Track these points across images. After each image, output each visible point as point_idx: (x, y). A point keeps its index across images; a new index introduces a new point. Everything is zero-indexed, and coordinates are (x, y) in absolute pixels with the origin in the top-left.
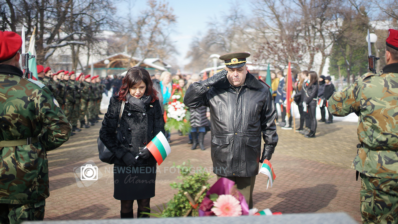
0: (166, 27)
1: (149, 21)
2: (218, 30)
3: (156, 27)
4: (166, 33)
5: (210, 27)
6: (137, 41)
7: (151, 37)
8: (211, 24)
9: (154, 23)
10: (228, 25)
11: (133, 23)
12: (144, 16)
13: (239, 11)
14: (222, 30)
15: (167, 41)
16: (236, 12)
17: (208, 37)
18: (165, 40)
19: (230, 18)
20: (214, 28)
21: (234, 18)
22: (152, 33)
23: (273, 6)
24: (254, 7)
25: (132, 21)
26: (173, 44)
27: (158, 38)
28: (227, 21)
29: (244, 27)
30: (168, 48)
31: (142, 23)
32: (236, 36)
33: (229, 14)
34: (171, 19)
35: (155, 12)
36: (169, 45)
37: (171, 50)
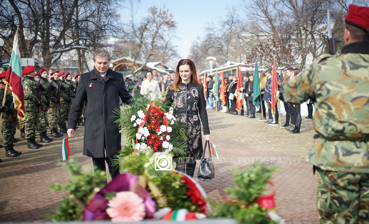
0: (167, 32)
1: (151, 27)
2: (216, 34)
3: (157, 32)
4: (166, 38)
5: (207, 32)
6: (140, 46)
7: (153, 42)
8: (209, 29)
9: (155, 29)
10: (225, 30)
11: (136, 29)
12: (146, 22)
13: (235, 16)
14: (219, 34)
15: (169, 46)
16: (232, 17)
17: (206, 41)
18: (166, 45)
19: (227, 23)
20: (212, 33)
21: (230, 23)
22: (154, 39)
23: (267, 10)
24: (248, 11)
25: (134, 27)
26: (174, 49)
27: (159, 43)
28: (224, 26)
29: (241, 32)
30: (170, 53)
31: (144, 28)
32: (234, 40)
33: (225, 19)
34: (171, 25)
35: (156, 18)
36: (171, 49)
37: (172, 55)
